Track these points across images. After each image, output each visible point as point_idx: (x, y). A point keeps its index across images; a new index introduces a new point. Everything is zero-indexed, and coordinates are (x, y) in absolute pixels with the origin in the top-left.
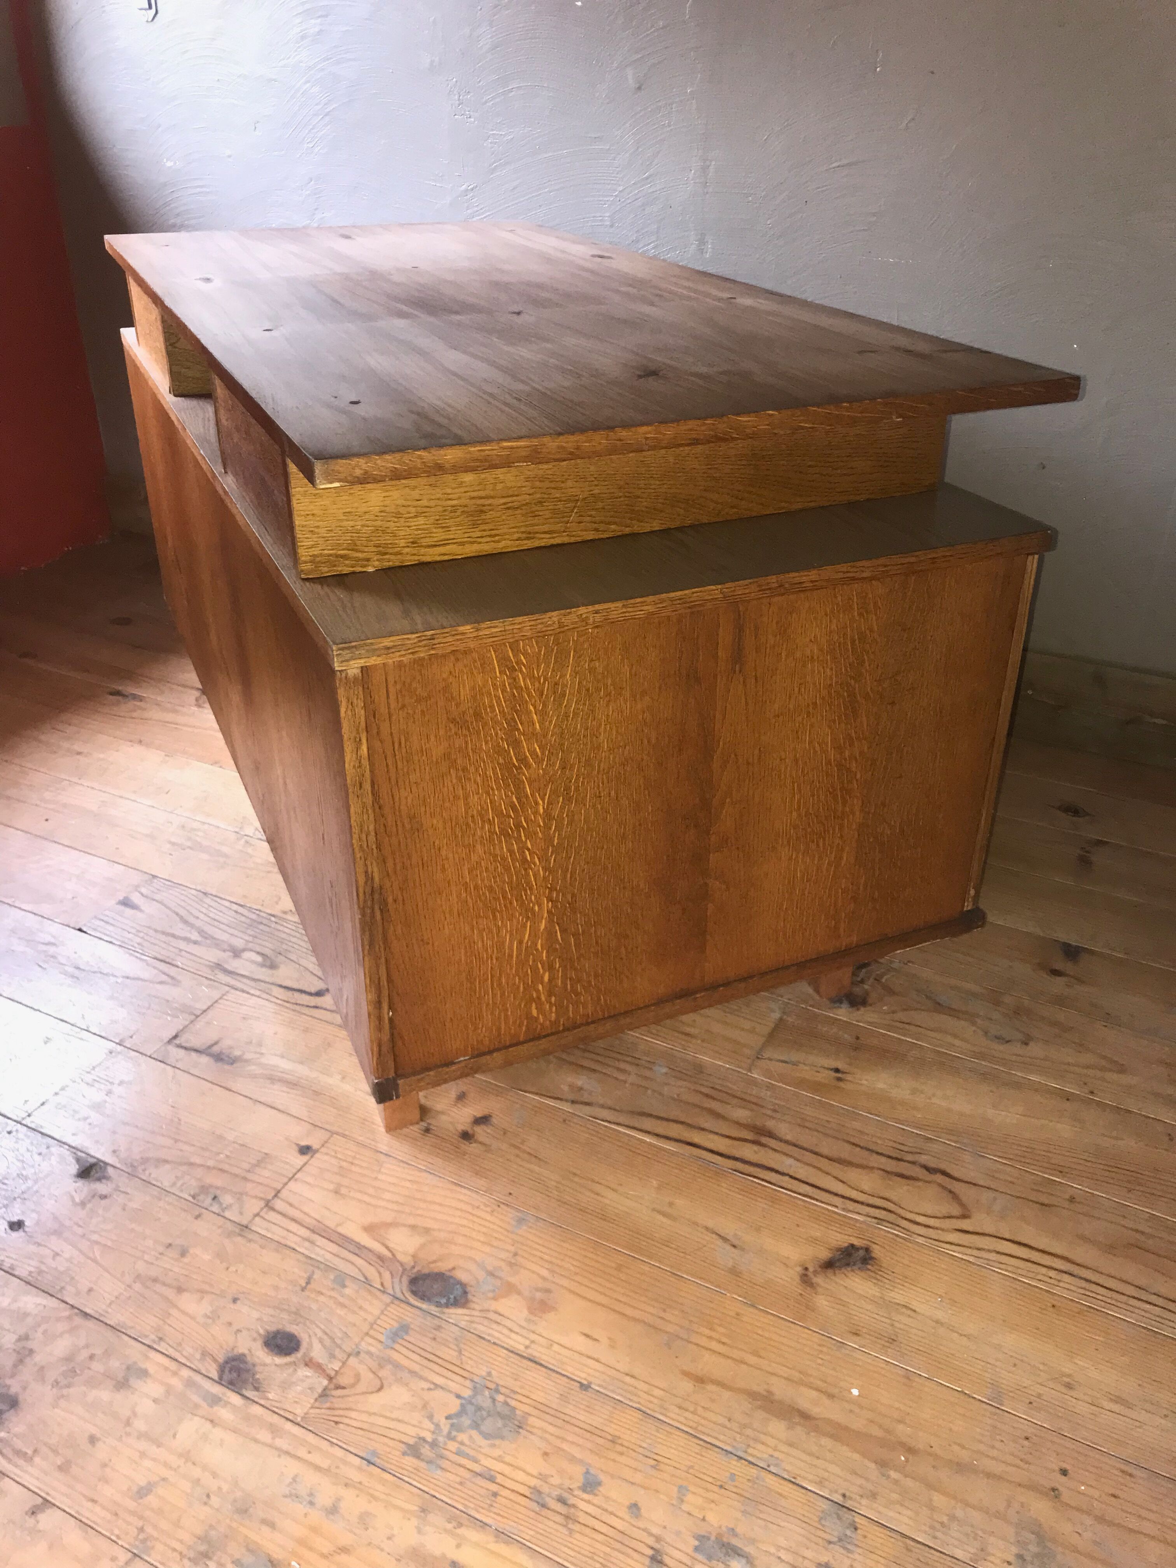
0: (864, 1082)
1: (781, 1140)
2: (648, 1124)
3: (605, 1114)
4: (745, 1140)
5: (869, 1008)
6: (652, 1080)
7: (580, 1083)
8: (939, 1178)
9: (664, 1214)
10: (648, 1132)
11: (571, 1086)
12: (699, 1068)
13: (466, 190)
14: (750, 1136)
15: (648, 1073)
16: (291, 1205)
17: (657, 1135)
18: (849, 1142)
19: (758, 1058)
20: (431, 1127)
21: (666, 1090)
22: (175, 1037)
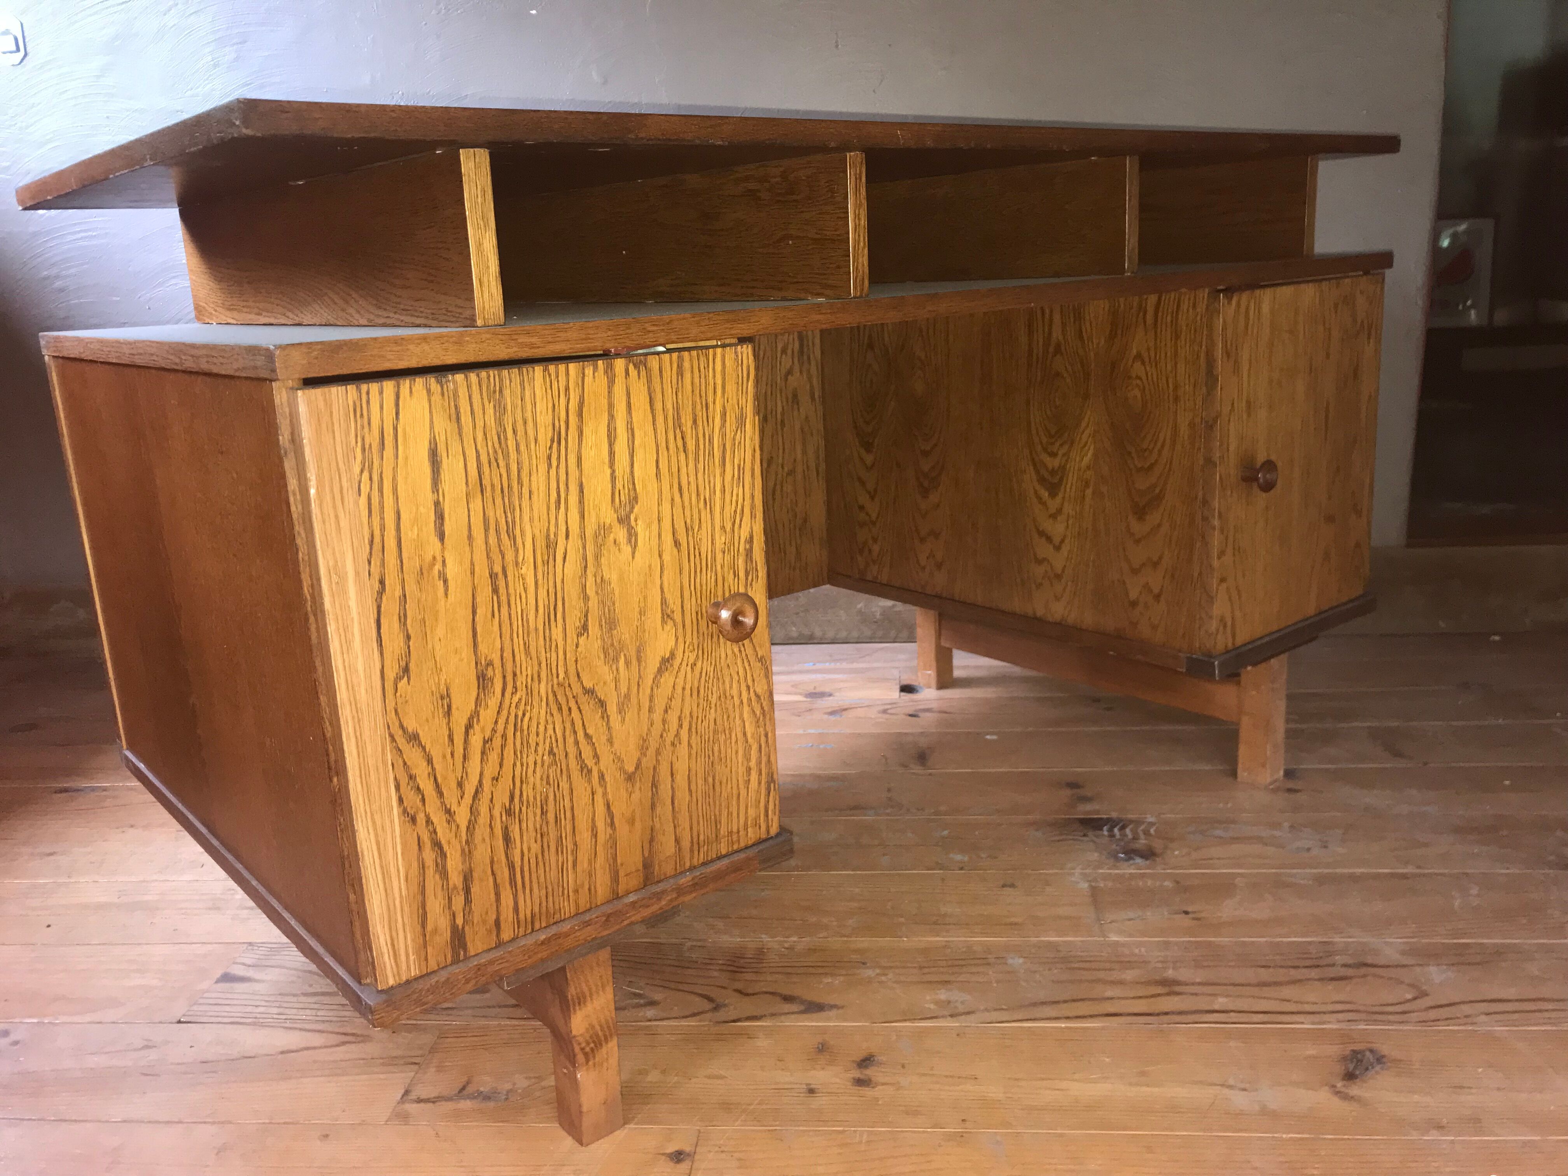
0: (1223, 914)
1: (1193, 984)
2: (1047, 1011)
4: (1159, 995)
5: (1163, 857)
6: (1015, 972)
7: (943, 997)
8: (1368, 970)
9: (1146, 1085)
11: (937, 1003)
12: (1056, 949)
14: (1159, 990)
15: (1006, 968)
17: (1068, 1018)
18: (1257, 967)
19: (1102, 924)
20: (812, 1086)
21: (1037, 976)
22: (407, 1092)
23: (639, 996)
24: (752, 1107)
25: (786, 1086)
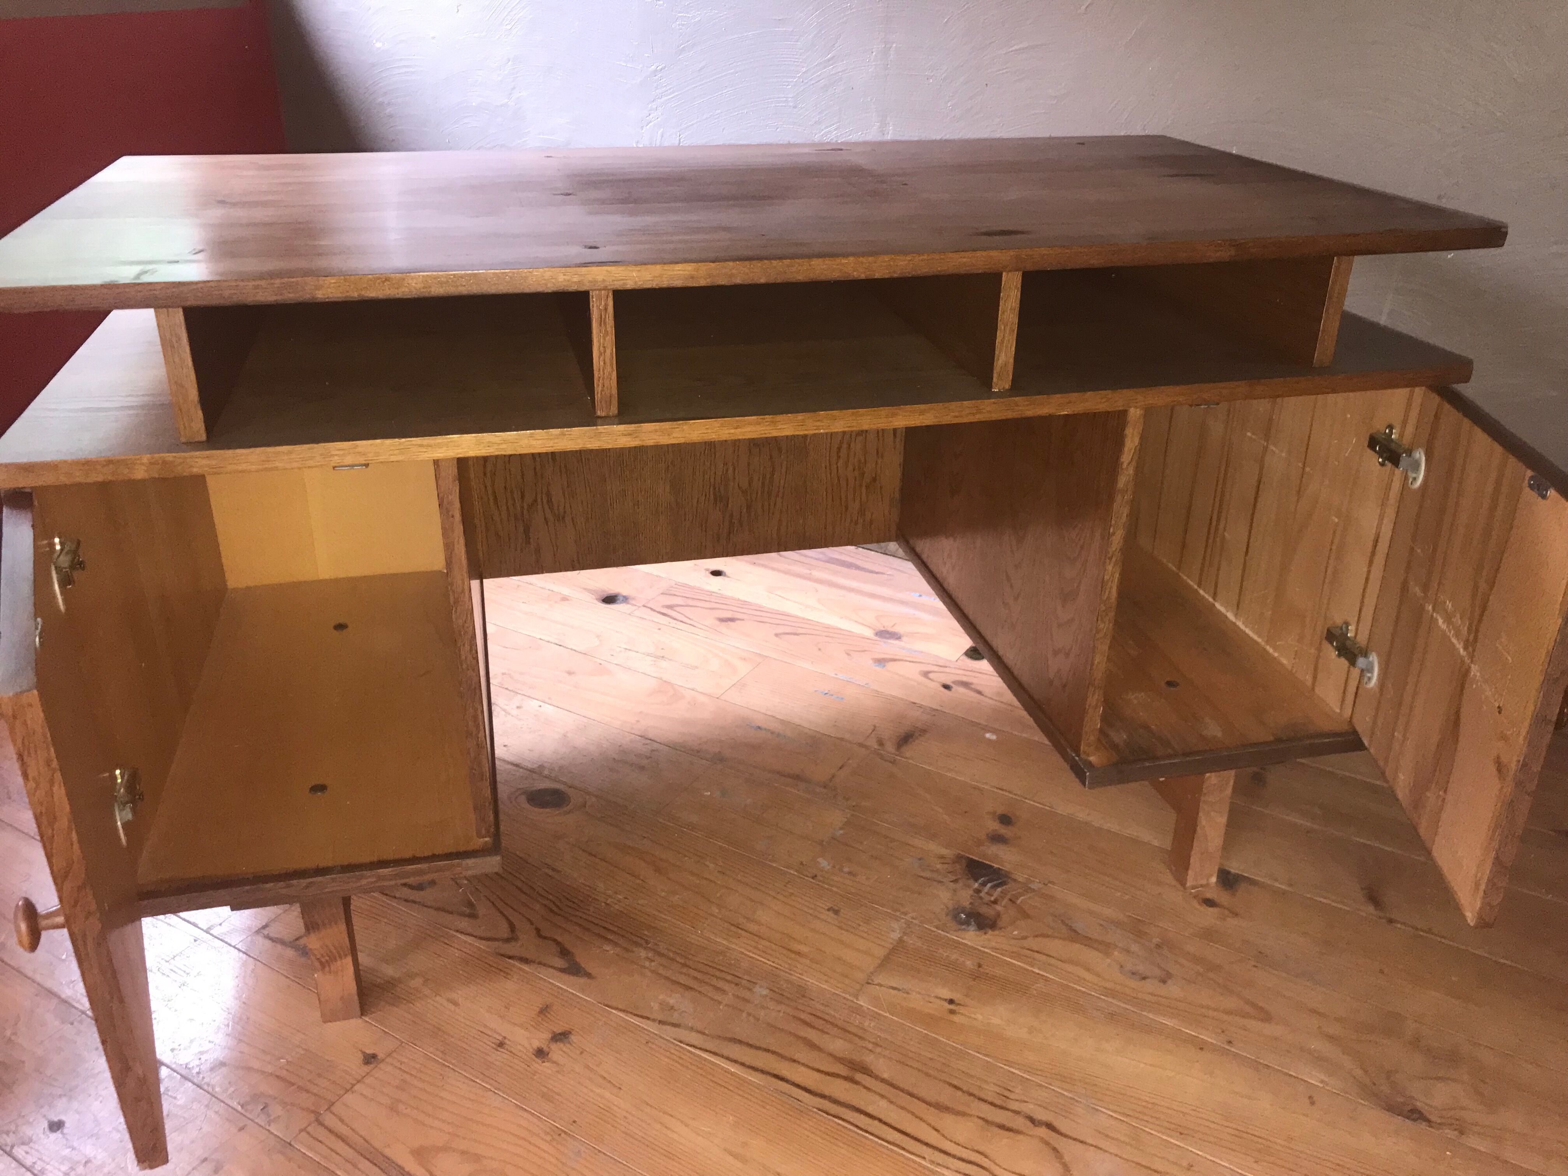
0: (979, 1017)
1: (876, 1077)
2: (736, 1051)
3: (694, 1038)
4: (837, 1076)
5: (997, 932)
6: (748, 1001)
7: (672, 1001)
8: (1043, 1131)
9: (736, 1156)
10: (736, 1062)
11: (662, 1005)
12: (802, 991)
13: (656, 71)
14: (843, 1070)
15: (746, 994)
16: (342, 1120)
17: (743, 1064)
18: (950, 1084)
19: (868, 983)
20: (506, 1041)
21: (762, 1013)
22: (264, 927)
23: (470, 905)
24: (452, 1040)
25: (489, 1033)
